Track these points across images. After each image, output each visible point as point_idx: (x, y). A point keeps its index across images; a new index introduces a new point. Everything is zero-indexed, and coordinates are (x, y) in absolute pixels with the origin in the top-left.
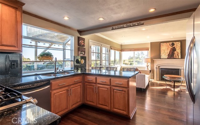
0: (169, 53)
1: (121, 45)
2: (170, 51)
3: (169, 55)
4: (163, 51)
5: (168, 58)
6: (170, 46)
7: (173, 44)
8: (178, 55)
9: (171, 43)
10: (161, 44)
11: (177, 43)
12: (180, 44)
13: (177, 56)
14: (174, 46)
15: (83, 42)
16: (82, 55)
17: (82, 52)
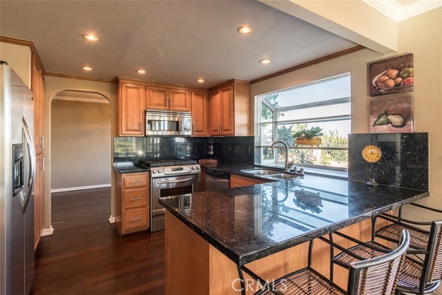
15: (395, 72)
16: (385, 127)
17: (390, 117)
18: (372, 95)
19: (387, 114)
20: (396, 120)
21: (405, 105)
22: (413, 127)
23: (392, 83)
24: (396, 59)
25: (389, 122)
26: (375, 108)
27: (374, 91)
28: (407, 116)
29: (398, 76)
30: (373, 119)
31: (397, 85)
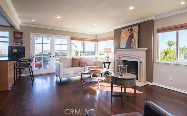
0: (127, 41)
1: (96, 35)
2: (128, 39)
3: (127, 43)
4: (122, 39)
5: (126, 48)
6: (129, 33)
7: (131, 30)
8: (135, 43)
9: (129, 28)
10: (122, 30)
11: (135, 27)
12: (138, 28)
13: (134, 45)
14: (132, 32)
15: (20, 35)
16: (17, 45)
17: (19, 43)
18: (14, 38)
19: (18, 43)
20: (20, 44)
21: (22, 41)
22: (23, 46)
23: (19, 37)
24: (20, 32)
25: (18, 44)
26: (15, 41)
27: (15, 37)
28: (22, 43)
29: (20, 36)
30: (15, 43)
31: (20, 37)
